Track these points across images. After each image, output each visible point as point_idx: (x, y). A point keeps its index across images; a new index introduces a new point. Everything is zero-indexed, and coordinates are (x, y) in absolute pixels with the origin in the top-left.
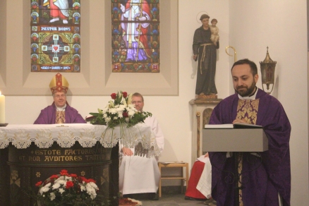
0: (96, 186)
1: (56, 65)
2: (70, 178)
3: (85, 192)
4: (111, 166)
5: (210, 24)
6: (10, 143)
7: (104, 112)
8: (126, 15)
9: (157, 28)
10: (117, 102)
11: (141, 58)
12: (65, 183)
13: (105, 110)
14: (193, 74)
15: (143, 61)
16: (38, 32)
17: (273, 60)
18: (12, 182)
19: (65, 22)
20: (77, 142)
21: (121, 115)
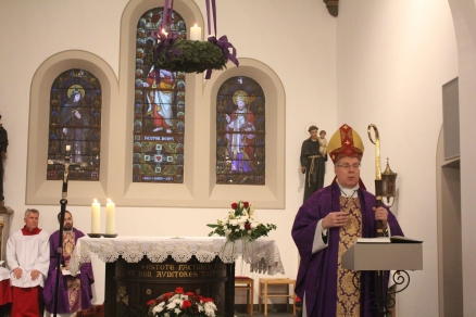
0: (214, 306)
1: (158, 175)
2: (186, 297)
3: (203, 313)
4: (227, 283)
5: (318, 135)
6: (120, 256)
7: (223, 224)
8: (231, 125)
9: (263, 140)
10: (238, 213)
11: (246, 170)
12: (181, 303)
13: (224, 222)
14: (301, 187)
15: (248, 174)
16: (140, 141)
17: (394, 171)
18: (118, 299)
19: (169, 131)
20: (194, 257)
21: (242, 228)
